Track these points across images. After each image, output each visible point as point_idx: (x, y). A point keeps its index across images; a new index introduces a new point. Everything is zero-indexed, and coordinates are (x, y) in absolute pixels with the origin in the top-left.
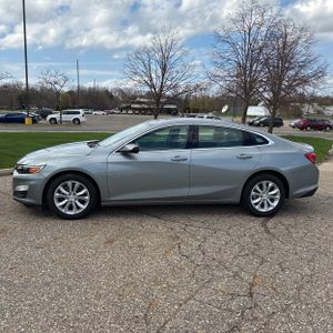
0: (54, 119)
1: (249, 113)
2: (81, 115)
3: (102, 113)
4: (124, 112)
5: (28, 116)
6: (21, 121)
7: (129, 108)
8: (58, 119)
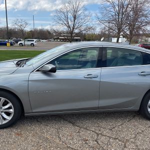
0: (22, 43)
2: (35, 41)
3: (45, 41)
4: (56, 40)
5: (8, 42)
6: (5, 44)
7: (58, 38)
8: (23, 44)
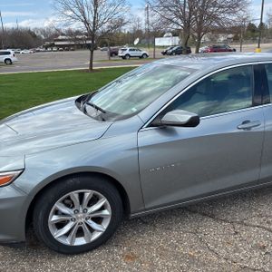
1: (157, 44)
2: (12, 55)
4: (49, 49)
